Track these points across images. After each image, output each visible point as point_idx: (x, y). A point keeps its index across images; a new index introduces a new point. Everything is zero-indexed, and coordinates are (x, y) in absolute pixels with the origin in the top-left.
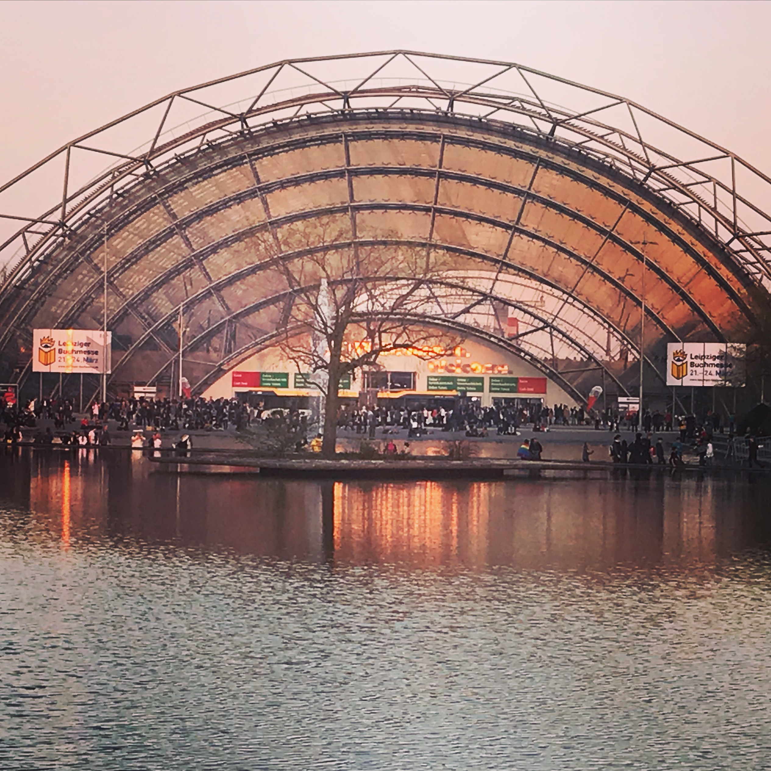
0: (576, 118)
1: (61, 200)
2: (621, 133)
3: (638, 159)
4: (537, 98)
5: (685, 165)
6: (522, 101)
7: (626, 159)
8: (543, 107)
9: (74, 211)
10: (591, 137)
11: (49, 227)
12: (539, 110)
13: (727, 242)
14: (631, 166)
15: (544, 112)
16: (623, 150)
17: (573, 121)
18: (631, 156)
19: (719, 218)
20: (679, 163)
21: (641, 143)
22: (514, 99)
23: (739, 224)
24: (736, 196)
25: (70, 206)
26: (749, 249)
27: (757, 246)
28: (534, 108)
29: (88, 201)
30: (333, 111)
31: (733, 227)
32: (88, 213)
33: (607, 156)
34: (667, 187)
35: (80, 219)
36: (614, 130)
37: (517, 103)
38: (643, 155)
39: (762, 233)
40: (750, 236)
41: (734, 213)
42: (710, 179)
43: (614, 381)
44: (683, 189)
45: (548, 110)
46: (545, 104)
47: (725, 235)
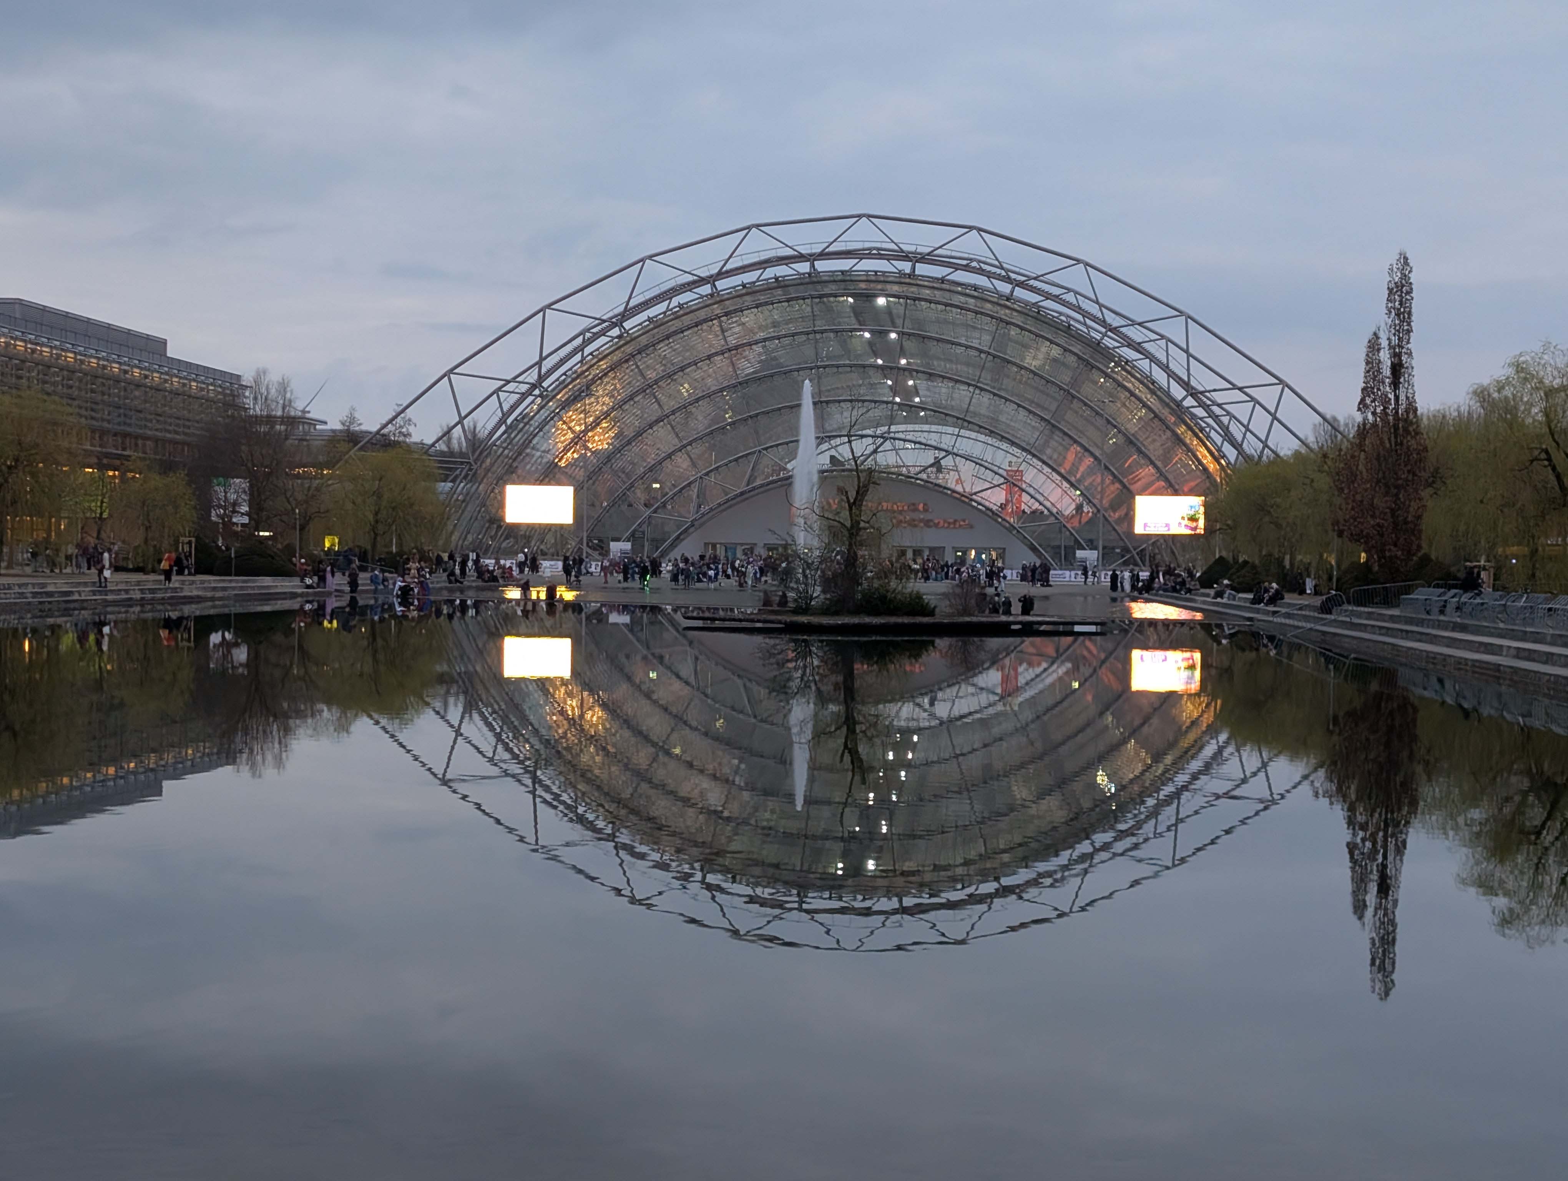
0: (1035, 279)
1: (537, 359)
2: (1076, 293)
3: (1094, 319)
4: (997, 259)
5: (1140, 324)
6: (979, 262)
7: (1080, 318)
8: (1002, 268)
9: (550, 372)
10: (1048, 296)
11: (524, 388)
12: (998, 271)
13: (1180, 398)
14: (1085, 324)
15: (1003, 273)
16: (1078, 309)
17: (1032, 282)
18: (1086, 314)
19: (1171, 375)
20: (1133, 323)
21: (1097, 302)
22: (971, 260)
23: (1193, 383)
24: (1189, 355)
25: (547, 365)
26: (1201, 405)
27: (1209, 403)
28: (994, 270)
29: (562, 362)
30: (799, 274)
31: (1186, 385)
32: (564, 374)
33: (1061, 314)
34: (1118, 345)
35: (557, 380)
36: (1069, 290)
37: (974, 264)
38: (1099, 315)
39: (1215, 390)
40: (1202, 393)
41: (1188, 370)
42: (1163, 337)
43: (1072, 534)
44: (1137, 347)
45: (1007, 271)
46: (1005, 265)
47: (1178, 392)
